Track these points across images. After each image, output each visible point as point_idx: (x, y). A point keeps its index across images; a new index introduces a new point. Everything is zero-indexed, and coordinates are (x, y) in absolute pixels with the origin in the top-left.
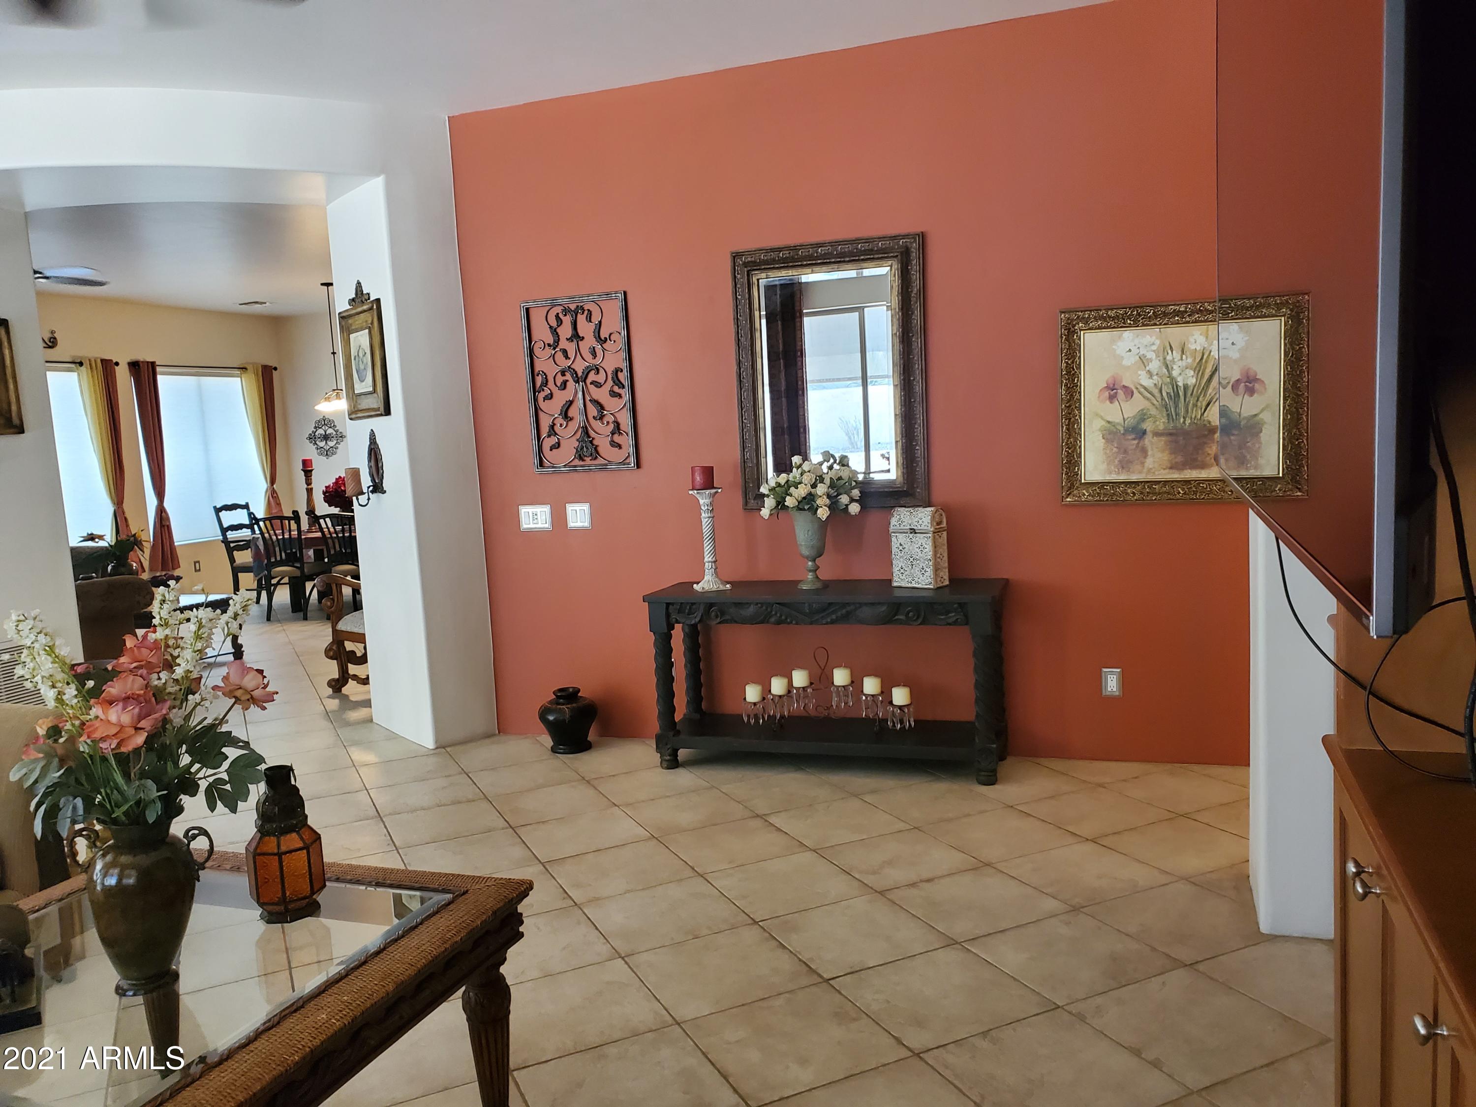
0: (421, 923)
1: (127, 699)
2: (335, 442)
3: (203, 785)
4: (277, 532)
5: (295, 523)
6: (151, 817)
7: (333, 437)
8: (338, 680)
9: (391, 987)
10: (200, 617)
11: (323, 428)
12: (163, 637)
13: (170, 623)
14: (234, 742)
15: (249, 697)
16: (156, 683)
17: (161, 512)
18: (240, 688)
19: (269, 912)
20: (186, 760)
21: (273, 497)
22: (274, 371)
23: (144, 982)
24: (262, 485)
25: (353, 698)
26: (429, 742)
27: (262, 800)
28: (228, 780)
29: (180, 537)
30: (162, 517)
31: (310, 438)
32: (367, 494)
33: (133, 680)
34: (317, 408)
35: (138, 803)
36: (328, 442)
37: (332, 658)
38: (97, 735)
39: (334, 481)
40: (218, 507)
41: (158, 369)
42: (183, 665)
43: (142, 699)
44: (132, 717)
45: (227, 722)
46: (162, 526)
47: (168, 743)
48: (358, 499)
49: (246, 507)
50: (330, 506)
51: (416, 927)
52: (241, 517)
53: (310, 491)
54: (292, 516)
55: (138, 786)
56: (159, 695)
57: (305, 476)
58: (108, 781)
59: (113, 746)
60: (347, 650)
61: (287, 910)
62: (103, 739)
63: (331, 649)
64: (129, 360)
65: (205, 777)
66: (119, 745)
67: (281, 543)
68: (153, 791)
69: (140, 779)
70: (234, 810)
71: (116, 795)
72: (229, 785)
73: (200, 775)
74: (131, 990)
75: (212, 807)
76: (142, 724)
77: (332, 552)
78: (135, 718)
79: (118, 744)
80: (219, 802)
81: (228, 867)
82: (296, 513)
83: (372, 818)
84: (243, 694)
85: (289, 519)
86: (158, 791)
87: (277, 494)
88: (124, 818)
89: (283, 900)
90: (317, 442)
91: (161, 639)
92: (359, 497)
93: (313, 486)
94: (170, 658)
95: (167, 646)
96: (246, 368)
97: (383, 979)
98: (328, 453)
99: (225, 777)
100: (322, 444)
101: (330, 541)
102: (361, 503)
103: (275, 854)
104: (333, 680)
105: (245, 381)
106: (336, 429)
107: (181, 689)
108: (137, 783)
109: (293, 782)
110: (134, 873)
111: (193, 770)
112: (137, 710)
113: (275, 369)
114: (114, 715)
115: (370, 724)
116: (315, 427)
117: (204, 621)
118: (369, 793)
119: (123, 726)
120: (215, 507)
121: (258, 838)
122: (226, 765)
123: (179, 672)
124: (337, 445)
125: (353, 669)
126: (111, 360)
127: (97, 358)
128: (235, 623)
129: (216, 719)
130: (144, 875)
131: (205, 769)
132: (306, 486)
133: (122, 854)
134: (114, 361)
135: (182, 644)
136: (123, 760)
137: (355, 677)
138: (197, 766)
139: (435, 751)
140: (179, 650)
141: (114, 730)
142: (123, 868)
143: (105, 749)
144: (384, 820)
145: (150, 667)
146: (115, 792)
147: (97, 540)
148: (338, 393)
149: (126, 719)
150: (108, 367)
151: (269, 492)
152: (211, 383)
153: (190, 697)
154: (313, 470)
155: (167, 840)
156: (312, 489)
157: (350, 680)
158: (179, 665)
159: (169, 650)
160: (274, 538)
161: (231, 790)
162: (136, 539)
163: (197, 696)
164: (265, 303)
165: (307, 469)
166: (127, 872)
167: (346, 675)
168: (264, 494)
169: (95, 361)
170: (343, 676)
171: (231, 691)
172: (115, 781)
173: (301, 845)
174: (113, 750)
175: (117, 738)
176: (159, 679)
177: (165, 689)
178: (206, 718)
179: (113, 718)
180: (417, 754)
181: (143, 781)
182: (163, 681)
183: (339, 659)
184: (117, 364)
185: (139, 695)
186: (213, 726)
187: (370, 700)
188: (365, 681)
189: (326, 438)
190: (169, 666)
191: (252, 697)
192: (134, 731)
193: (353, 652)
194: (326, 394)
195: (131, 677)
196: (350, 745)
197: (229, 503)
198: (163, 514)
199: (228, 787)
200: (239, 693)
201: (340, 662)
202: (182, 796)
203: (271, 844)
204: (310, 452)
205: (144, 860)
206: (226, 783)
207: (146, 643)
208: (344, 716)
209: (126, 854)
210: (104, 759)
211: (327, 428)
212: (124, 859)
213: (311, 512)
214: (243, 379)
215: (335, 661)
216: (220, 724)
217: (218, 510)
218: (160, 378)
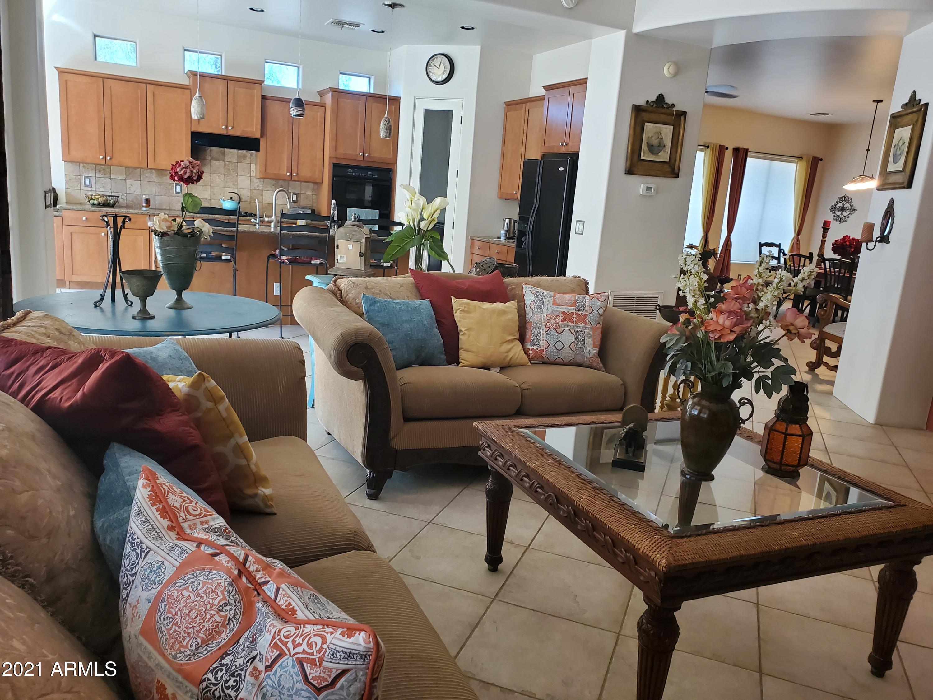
0: (868, 511)
1: (730, 313)
2: (849, 213)
3: (756, 376)
4: (796, 265)
5: (809, 260)
6: (725, 384)
7: (848, 210)
8: (814, 363)
9: (841, 538)
10: (782, 275)
11: (843, 203)
12: (756, 283)
13: (762, 276)
14: (780, 357)
15: (797, 332)
16: (746, 309)
17: (728, 241)
18: (793, 325)
19: (769, 467)
20: (749, 359)
21: (796, 243)
22: (820, 161)
23: (696, 473)
24: (792, 235)
25: (821, 377)
26: (871, 418)
27: (783, 399)
28: (770, 377)
29: (735, 257)
30: (728, 242)
31: (832, 209)
32: (875, 242)
33: (734, 304)
34: (844, 187)
35: (719, 374)
36: (843, 213)
37: (814, 348)
38: (711, 328)
39: (842, 237)
40: (762, 243)
41: (749, 154)
42: (764, 301)
43: (738, 314)
44: (732, 323)
45: (778, 344)
46: (726, 249)
47: (743, 345)
48: (867, 245)
49: (779, 246)
50: (835, 254)
51: (865, 511)
52: (775, 251)
53: (823, 242)
54: (808, 255)
55: (723, 364)
56: (747, 316)
57: (823, 231)
58: (708, 356)
59: (716, 337)
60: (826, 346)
61: (780, 469)
62: (713, 331)
63: (815, 343)
64: (734, 147)
65: (759, 371)
66: (719, 338)
67: (796, 271)
68: (730, 369)
69: (725, 360)
70: (769, 396)
71: (709, 366)
72: (770, 381)
73: (756, 370)
74: (689, 475)
75: (757, 391)
76: (736, 329)
77: (828, 285)
78: (733, 324)
79: (720, 336)
80: (762, 390)
81: (746, 436)
82: (811, 254)
83: (821, 451)
84: (794, 329)
85: (805, 257)
86: (733, 370)
87: (799, 242)
88: (710, 379)
89: (781, 463)
90: (836, 212)
91: (755, 284)
92: (869, 243)
93: (826, 239)
94: (756, 297)
95: (757, 290)
96: (802, 158)
97: (838, 531)
98: (840, 220)
99: (769, 375)
100: (838, 213)
101: (829, 277)
102: (868, 248)
103: (783, 433)
104: (811, 362)
105: (799, 166)
106: (851, 204)
107: (758, 317)
108: (723, 362)
109: (805, 393)
110: (707, 412)
111: (752, 366)
112: (735, 320)
113: (821, 160)
114: (721, 319)
115: (831, 396)
116: (837, 202)
117: (784, 278)
118: (822, 436)
119: (724, 327)
120: (760, 243)
121: (775, 420)
122: (772, 369)
123: (761, 305)
124: (849, 215)
125: (826, 359)
126: (724, 146)
127: (718, 144)
128: (802, 284)
129: (772, 341)
130: (713, 415)
131: (759, 367)
132: (822, 238)
133: (704, 399)
134: (726, 147)
135: (765, 290)
136: (719, 347)
137: (826, 365)
138: (755, 364)
139: (873, 426)
140: (763, 293)
141: (719, 328)
142: (703, 407)
143: (712, 338)
144: (830, 454)
145: (744, 299)
146: (709, 364)
147: (693, 249)
148: (862, 178)
149: (728, 323)
150: (722, 149)
151: (795, 240)
152: (778, 165)
153: (764, 322)
154: (829, 228)
155: (728, 400)
156: (825, 241)
157: (822, 365)
158: (762, 301)
159: (757, 292)
160: (793, 268)
161: (770, 384)
162: (714, 251)
163: (768, 322)
164: (828, 114)
165: (826, 227)
166: (703, 410)
167: (821, 362)
168: (791, 240)
169: (716, 146)
170: (819, 362)
171: (787, 326)
172: (710, 358)
173: (800, 433)
174: (715, 339)
175: (720, 333)
176: (748, 307)
177: (750, 314)
178: (769, 337)
179: (721, 321)
180: (861, 423)
181: (726, 362)
182: (750, 309)
183: (818, 351)
184: (727, 148)
185: (737, 312)
186: (769, 344)
187: (834, 382)
188: (835, 368)
189: (843, 209)
190: (756, 301)
191: (798, 333)
192: (729, 332)
193: (830, 348)
194: (854, 178)
195: (734, 302)
196: (815, 404)
197: (769, 242)
198: (729, 243)
199: (770, 382)
200: (791, 328)
201: (819, 352)
202: (742, 379)
203: (781, 427)
204: (830, 217)
205: (715, 407)
206: (769, 379)
207: (746, 285)
208: (813, 386)
209: (706, 401)
210: (708, 344)
211: (845, 203)
212: (704, 402)
213: (821, 255)
214: (798, 165)
215: (816, 351)
216: (774, 344)
217: (761, 245)
218: (749, 159)
